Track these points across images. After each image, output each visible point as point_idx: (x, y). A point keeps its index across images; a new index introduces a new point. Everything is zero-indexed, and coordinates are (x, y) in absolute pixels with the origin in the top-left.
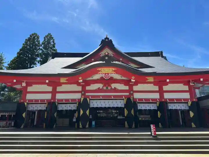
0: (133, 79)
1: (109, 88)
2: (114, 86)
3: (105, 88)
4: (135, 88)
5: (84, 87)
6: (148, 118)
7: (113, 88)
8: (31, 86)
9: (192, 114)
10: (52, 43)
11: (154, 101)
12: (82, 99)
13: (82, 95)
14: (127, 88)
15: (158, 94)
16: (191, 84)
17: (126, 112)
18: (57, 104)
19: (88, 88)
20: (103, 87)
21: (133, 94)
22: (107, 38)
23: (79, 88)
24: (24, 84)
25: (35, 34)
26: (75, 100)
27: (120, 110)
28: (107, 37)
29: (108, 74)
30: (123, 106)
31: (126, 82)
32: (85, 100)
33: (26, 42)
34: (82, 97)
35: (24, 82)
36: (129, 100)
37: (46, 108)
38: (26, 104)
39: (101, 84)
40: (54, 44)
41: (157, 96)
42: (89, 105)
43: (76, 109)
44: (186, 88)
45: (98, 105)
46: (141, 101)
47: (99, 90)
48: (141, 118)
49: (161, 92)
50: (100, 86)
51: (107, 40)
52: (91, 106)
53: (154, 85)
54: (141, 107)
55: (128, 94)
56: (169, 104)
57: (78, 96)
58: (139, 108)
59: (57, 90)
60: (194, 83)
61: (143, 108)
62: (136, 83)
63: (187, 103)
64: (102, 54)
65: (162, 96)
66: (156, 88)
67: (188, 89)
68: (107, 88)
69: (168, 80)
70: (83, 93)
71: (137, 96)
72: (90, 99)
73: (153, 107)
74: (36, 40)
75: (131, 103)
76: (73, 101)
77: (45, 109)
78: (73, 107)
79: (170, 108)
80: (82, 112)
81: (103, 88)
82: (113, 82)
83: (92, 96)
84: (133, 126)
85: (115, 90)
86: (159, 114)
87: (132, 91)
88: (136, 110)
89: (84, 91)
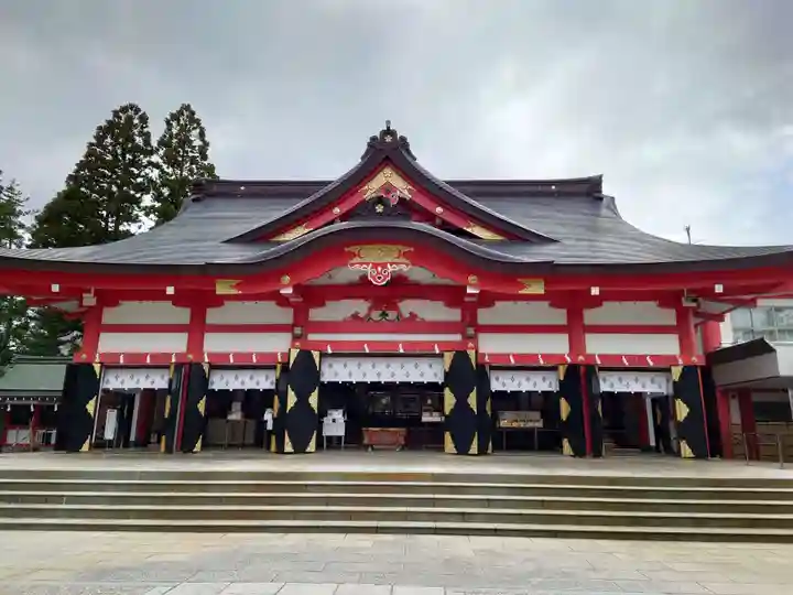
0: (471, 285)
1: (392, 315)
2: (408, 307)
3: (376, 315)
4: (485, 316)
5: (300, 313)
7: (408, 315)
8: (114, 303)
9: (682, 410)
10: (197, 143)
12: (294, 354)
13: (296, 338)
14: (454, 315)
15: (565, 337)
16: (686, 303)
17: (450, 400)
18: (207, 371)
19: (316, 314)
20: (370, 309)
21: (474, 338)
22: (388, 132)
23: (285, 316)
24: (90, 300)
25: (132, 107)
26: (271, 356)
27: (427, 393)
28: (388, 128)
29: (384, 266)
30: (440, 380)
31: (453, 296)
32: (305, 356)
33: (100, 139)
34: (293, 346)
35: (89, 291)
36: (461, 357)
37: (171, 382)
38: (97, 368)
39: (362, 301)
40: (206, 144)
41: (558, 345)
42: (318, 374)
43: (273, 387)
44: (668, 317)
45: (350, 374)
46: (502, 362)
47: (354, 323)
48: (507, 421)
49: (576, 329)
50: (361, 307)
51: (389, 139)
52: (328, 377)
53: (553, 305)
54: (501, 383)
55: (457, 337)
56: (601, 375)
58: (496, 386)
59: (209, 321)
60: (695, 301)
61: (509, 388)
62: (486, 300)
63: (669, 370)
64: (372, 189)
65: (577, 345)
66: (559, 317)
67: (673, 322)
68: (384, 314)
69: (595, 291)
70: (298, 331)
71: (490, 345)
72: (323, 355)
73: (544, 383)
74: (136, 131)
75: (467, 373)
76: (264, 364)
77: (167, 387)
78: (263, 381)
79: (604, 387)
80: (292, 399)
81: (368, 315)
82: (400, 288)
83: (332, 343)
84: (474, 448)
85: (413, 324)
86: (565, 409)
87: (470, 326)
88: (485, 392)
89: (300, 325)
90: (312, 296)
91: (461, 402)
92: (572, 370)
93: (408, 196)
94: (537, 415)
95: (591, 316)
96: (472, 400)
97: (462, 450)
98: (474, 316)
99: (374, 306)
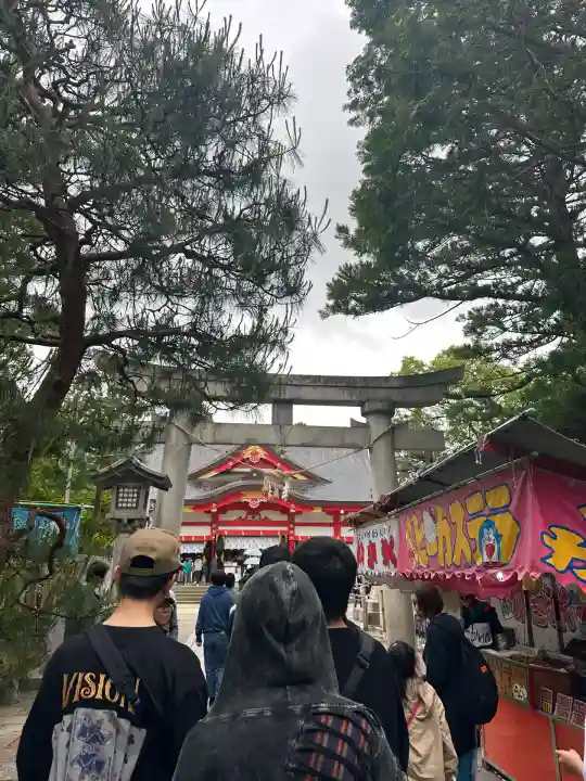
1: (257, 518)
2: (264, 514)
3: (250, 518)
4: (297, 520)
5: (215, 516)
7: (264, 518)
13: (212, 529)
14: (284, 518)
15: (332, 528)
19: (222, 518)
21: (293, 529)
23: (208, 519)
26: (202, 538)
29: (256, 499)
31: (285, 510)
34: (212, 533)
39: (242, 511)
41: (330, 532)
42: (224, 546)
47: (240, 522)
49: (337, 525)
50: (243, 514)
52: (227, 547)
53: (327, 515)
55: (285, 529)
57: (205, 532)
62: (299, 513)
64: (247, 454)
65: (337, 532)
66: (330, 519)
68: (253, 517)
69: (342, 512)
70: (214, 525)
76: (199, 540)
78: (198, 549)
81: (246, 517)
82: (263, 506)
83: (229, 531)
85: (266, 522)
87: (291, 523)
89: (215, 521)
90: (222, 510)
93: (264, 457)
98: (293, 519)
99: (248, 514)
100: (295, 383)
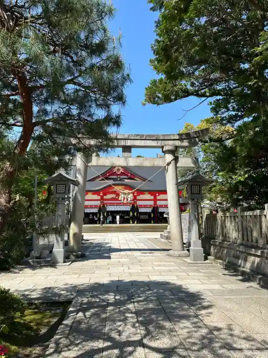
5: (102, 197)
6: (146, 217)
11: (150, 206)
13: (101, 202)
17: (131, 214)
19: (105, 197)
21: (136, 202)
23: (99, 198)
26: (97, 206)
27: (127, 213)
30: (129, 210)
32: (104, 206)
34: (101, 204)
36: (133, 206)
41: (152, 203)
42: (106, 209)
43: (97, 212)
45: (112, 209)
46: (141, 206)
47: (113, 199)
48: (142, 217)
49: (155, 200)
50: (114, 196)
52: (107, 210)
53: (151, 195)
54: (141, 210)
55: (133, 202)
56: (159, 208)
57: (98, 203)
59: (86, 199)
61: (142, 211)
64: (115, 170)
65: (155, 203)
66: (152, 198)
69: (157, 194)
71: (139, 203)
72: (107, 205)
73: (149, 210)
75: (135, 209)
76: (96, 206)
78: (95, 210)
79: (160, 211)
83: (109, 203)
84: (136, 223)
86: (152, 215)
87: (135, 199)
88: (138, 212)
89: (102, 199)
90: (105, 194)
91: (133, 214)
92: (154, 208)
93: (123, 171)
94: (147, 216)
95: (158, 198)
96: (135, 214)
97: (133, 223)
99: (116, 196)
100: (132, 138)
